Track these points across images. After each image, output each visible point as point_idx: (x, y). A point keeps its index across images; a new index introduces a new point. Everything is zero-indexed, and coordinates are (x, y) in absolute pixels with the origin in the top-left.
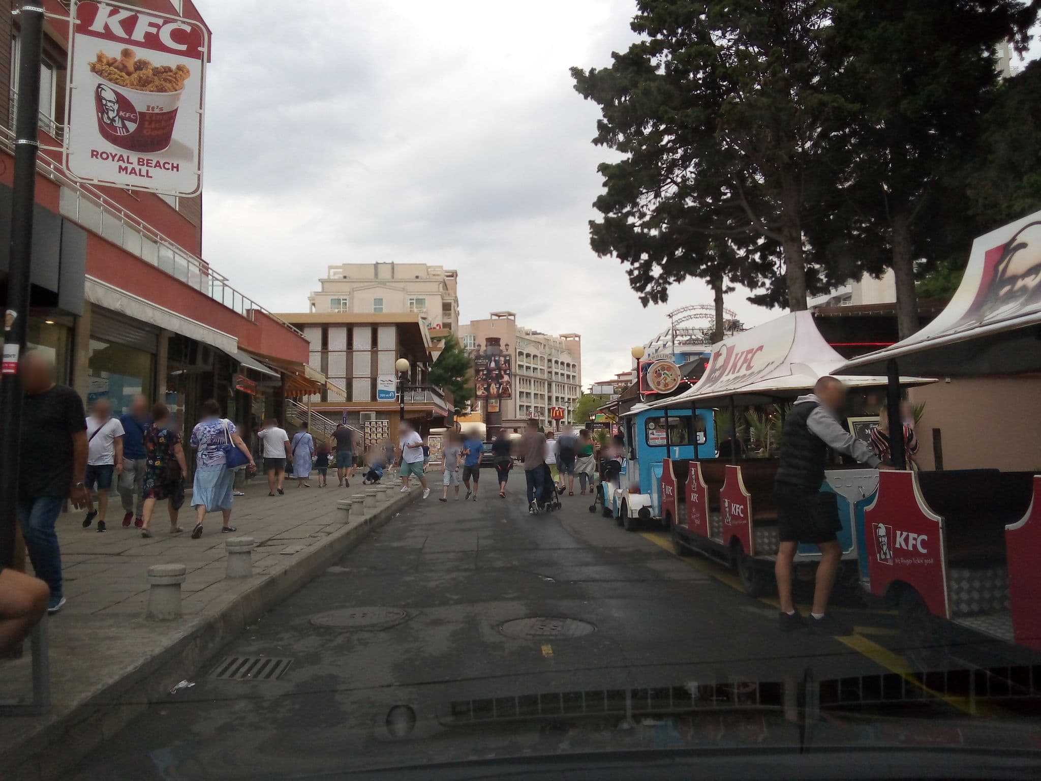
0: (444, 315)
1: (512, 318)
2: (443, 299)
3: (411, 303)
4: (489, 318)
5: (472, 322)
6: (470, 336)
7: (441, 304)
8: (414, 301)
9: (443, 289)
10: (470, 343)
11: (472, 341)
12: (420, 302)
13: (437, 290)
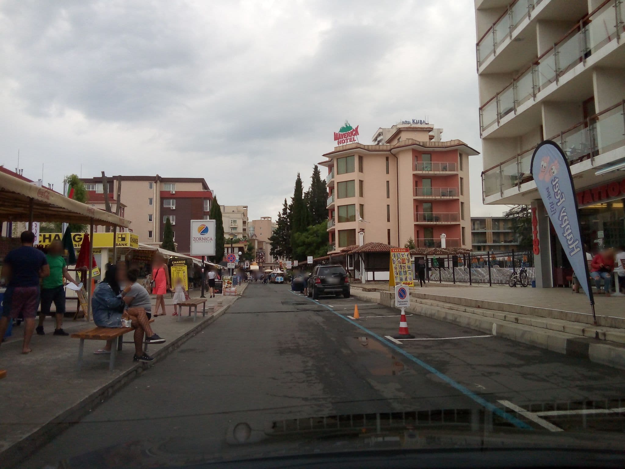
0: (243, 225)
1: (270, 219)
2: (243, 220)
3: (232, 222)
4: (260, 219)
5: (253, 221)
6: (252, 227)
7: (242, 221)
8: (233, 221)
9: (243, 216)
10: (252, 230)
11: (253, 229)
12: (235, 221)
13: (241, 217)
